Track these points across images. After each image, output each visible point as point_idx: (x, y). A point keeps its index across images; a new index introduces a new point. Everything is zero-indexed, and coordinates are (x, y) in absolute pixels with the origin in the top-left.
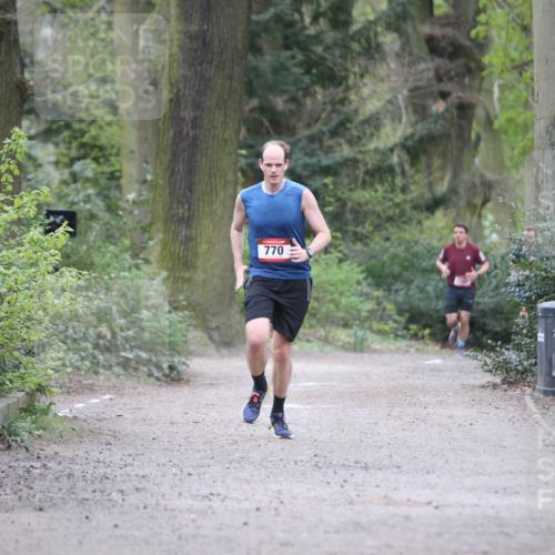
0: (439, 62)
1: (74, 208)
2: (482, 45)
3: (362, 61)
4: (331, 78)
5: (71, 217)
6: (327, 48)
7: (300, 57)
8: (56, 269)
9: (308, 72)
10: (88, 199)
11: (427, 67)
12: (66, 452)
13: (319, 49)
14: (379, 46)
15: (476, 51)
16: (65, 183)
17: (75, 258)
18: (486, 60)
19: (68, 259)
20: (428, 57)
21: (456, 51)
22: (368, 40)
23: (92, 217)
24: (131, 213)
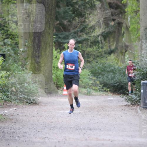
0: (112, 10)
1: (5, 53)
2: (125, 5)
3: (90, 10)
4: (81, 15)
5: (4, 56)
6: (79, 6)
7: (71, 9)
9: (74, 13)
10: (9, 51)
11: (109, 12)
12: (2, 125)
13: (77, 6)
14: (95, 5)
15: (123, 7)
16: (2, 45)
17: (5, 68)
18: (126, 10)
19: (3, 68)
20: (109, 9)
21: (117, 7)
22: (91, 3)
23: (10, 55)
24: (22, 54)
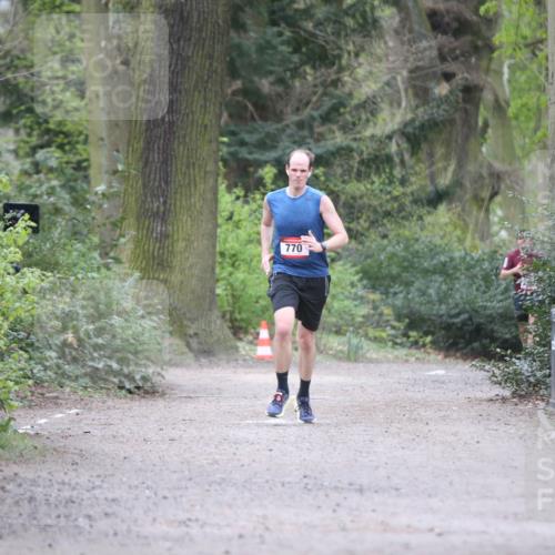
0: (442, 39)
1: (37, 201)
2: (491, 22)
3: (358, 39)
4: (322, 57)
5: (33, 211)
6: (318, 24)
7: (288, 33)
8: (17, 270)
9: (296, 50)
10: (51, 193)
11: (429, 45)
12: (26, 473)
13: (310, 26)
14: (375, 21)
15: (484, 28)
16: (25, 173)
17: (36, 257)
18: (496, 39)
19: (30, 259)
20: (430, 34)
21: (462, 27)
22: (363, 14)
23: (57, 211)
24: (100, 206)
